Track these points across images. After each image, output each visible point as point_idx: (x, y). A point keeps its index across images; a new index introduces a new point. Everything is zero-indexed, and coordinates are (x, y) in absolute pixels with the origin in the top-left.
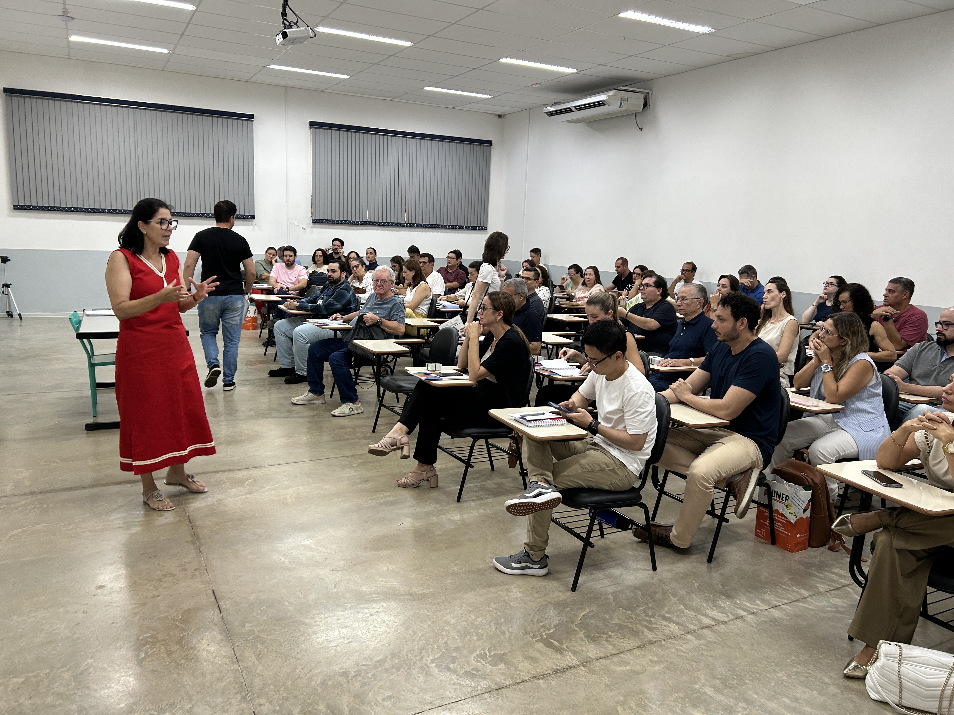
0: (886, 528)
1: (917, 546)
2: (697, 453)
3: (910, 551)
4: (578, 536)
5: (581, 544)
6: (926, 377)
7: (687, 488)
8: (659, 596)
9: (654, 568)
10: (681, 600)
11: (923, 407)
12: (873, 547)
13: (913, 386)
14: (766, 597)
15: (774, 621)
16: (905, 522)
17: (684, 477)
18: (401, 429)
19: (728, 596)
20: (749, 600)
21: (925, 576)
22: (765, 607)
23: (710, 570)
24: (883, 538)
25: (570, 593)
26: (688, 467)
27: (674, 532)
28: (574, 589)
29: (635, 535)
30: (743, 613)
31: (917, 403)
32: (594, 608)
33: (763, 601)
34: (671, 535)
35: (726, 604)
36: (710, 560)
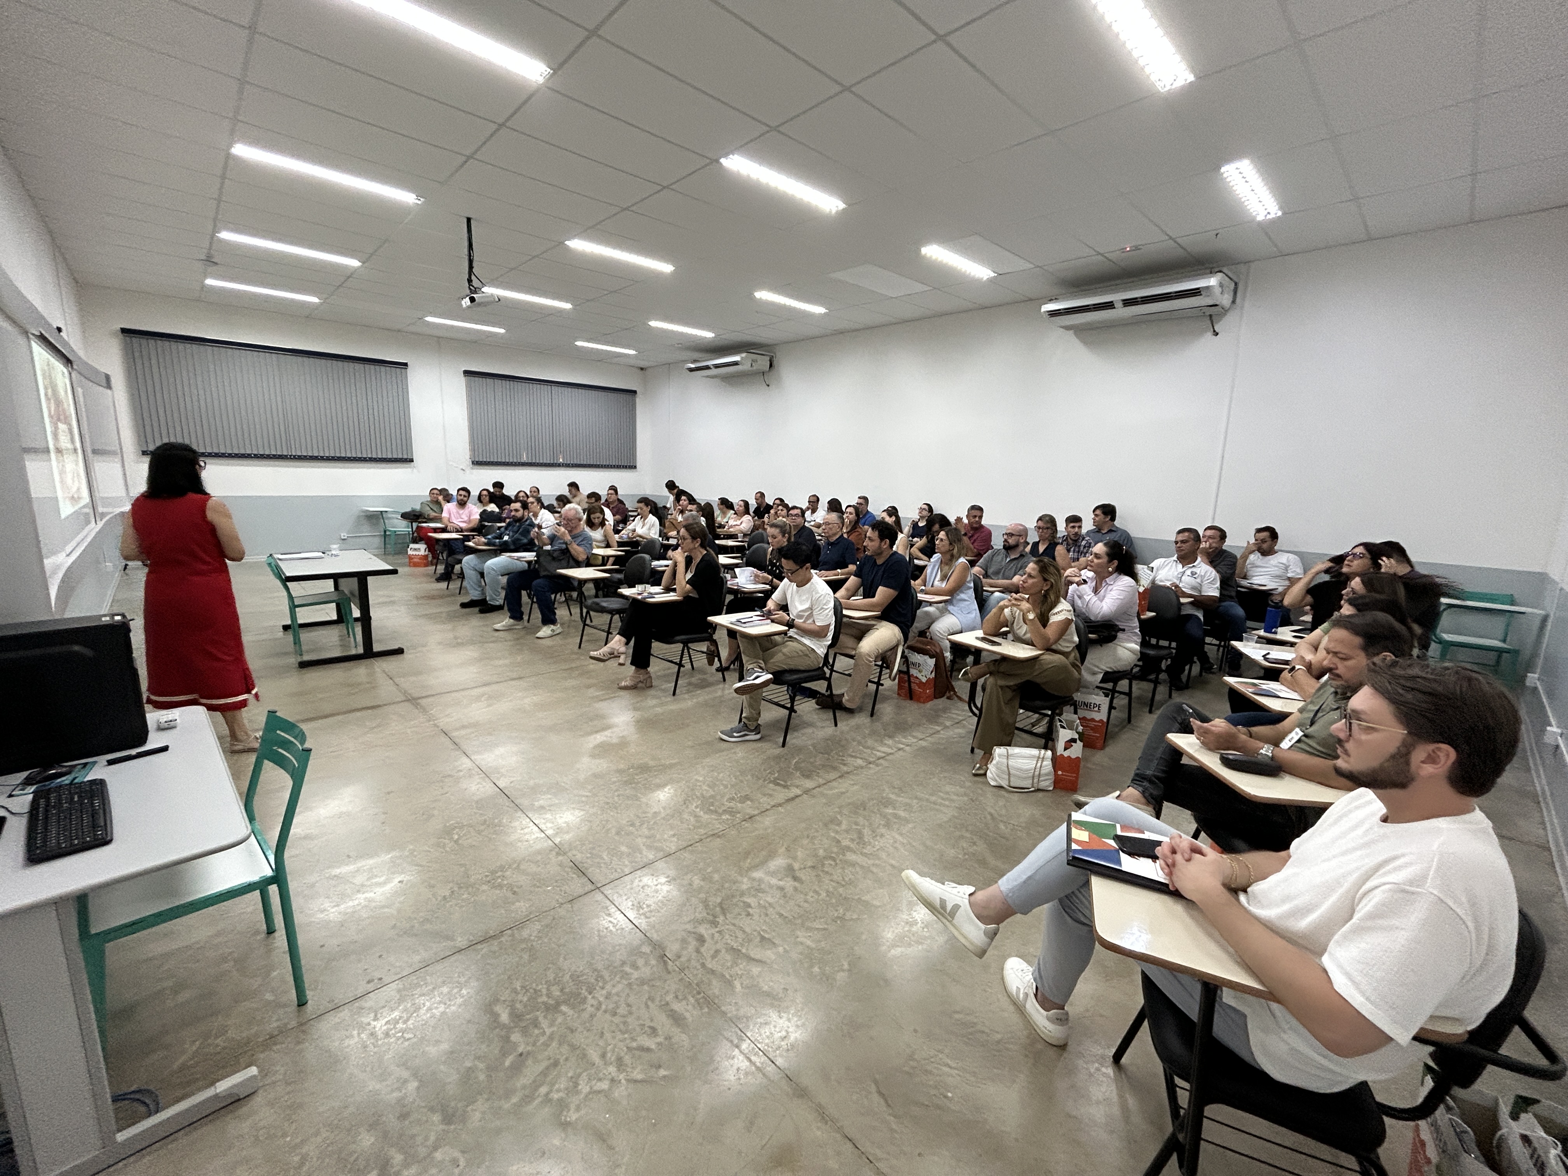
0: (991, 673)
1: (1012, 682)
2: (859, 638)
3: (1008, 687)
4: (783, 707)
5: (787, 712)
6: (997, 573)
7: (855, 665)
8: (843, 743)
9: (836, 725)
10: (859, 743)
11: (997, 594)
12: (984, 689)
13: (989, 581)
14: (914, 734)
15: (923, 749)
16: (1003, 667)
17: (852, 657)
18: (620, 641)
19: (890, 737)
20: (905, 737)
21: (1017, 703)
22: (915, 740)
23: (872, 721)
24: (991, 680)
25: (782, 749)
26: (855, 649)
27: (846, 697)
28: (784, 745)
29: (817, 703)
30: (902, 746)
31: (993, 592)
32: (801, 756)
33: (914, 737)
34: (844, 700)
35: (890, 742)
36: (872, 715)
